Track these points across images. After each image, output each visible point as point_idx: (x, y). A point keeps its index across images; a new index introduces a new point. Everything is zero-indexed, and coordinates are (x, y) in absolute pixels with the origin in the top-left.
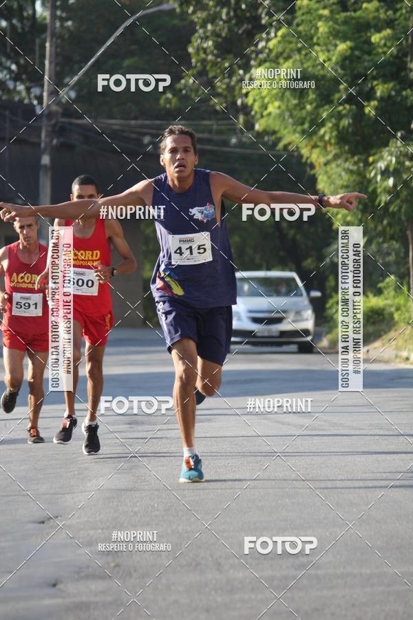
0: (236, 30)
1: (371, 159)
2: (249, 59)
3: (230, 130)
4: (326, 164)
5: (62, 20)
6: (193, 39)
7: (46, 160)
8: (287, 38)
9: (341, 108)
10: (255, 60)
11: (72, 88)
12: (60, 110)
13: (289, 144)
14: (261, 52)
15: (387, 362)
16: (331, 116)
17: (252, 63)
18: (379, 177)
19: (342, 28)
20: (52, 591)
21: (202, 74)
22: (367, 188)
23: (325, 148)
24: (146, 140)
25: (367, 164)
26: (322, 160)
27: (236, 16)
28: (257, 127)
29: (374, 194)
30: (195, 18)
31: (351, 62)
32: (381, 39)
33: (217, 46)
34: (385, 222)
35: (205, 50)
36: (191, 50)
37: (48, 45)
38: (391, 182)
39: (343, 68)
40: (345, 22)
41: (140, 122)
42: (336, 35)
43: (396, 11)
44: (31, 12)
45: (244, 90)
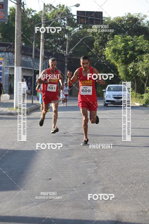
0: (103, 40)
1: (128, 66)
2: (105, 46)
4: (120, 66)
5: (70, 38)
6: (95, 42)
7: (66, 65)
8: (113, 42)
9: (122, 56)
10: (106, 46)
11: (71, 51)
12: (69, 55)
13: (113, 62)
14: (108, 45)
16: (120, 57)
17: (106, 47)
18: (129, 69)
19: (123, 41)
21: (96, 49)
22: (127, 71)
23: (119, 63)
25: (127, 67)
26: (119, 66)
27: (103, 38)
28: (106, 59)
29: (128, 72)
30: (95, 38)
31: (125, 47)
32: (130, 43)
33: (99, 43)
34: (130, 78)
35: (97, 44)
36: (94, 44)
37: (67, 43)
38: (132, 70)
39: (123, 48)
40: (124, 40)
42: (122, 42)
43: (133, 38)
44: (64, 37)
45: (104, 52)
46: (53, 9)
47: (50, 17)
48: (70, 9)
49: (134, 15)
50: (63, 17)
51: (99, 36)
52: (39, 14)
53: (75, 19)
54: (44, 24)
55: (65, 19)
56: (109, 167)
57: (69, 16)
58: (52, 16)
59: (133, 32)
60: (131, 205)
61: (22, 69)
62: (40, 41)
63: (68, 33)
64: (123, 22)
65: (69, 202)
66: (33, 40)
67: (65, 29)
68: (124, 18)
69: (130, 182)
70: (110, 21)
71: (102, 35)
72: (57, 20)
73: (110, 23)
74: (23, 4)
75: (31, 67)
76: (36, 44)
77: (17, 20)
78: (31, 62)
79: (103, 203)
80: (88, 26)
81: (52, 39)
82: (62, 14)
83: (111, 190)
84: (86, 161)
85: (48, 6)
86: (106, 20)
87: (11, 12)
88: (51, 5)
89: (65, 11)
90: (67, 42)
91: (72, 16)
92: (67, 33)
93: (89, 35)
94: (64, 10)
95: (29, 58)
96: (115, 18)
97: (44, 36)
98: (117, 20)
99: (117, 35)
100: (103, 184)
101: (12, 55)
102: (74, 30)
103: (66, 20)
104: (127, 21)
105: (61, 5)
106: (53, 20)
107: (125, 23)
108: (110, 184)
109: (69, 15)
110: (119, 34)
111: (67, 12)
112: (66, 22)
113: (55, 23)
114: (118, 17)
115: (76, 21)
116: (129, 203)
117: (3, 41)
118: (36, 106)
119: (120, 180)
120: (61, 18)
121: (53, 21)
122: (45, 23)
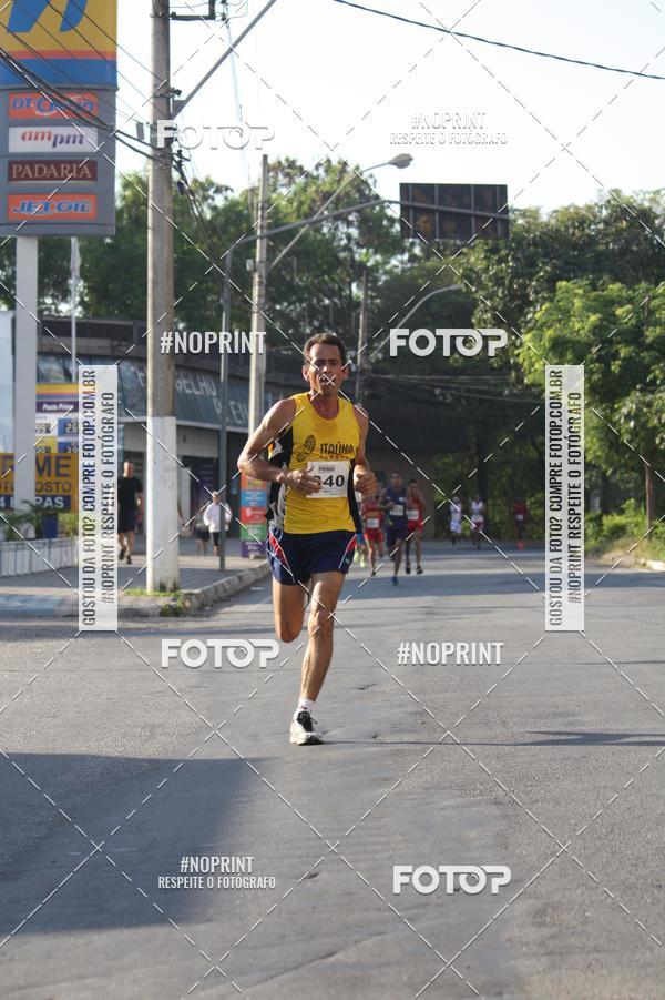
0: (509, 304)
1: (616, 406)
2: (520, 327)
3: (503, 384)
5: (373, 298)
6: (475, 312)
8: (551, 311)
9: (592, 366)
10: (525, 328)
11: (380, 351)
12: (370, 367)
14: (529, 321)
15: (628, 567)
17: (522, 330)
18: (623, 420)
20: (373, 740)
24: (438, 391)
25: (613, 410)
27: (509, 294)
28: (526, 381)
29: (619, 434)
30: (477, 296)
31: (600, 330)
32: (623, 312)
33: (494, 317)
34: (627, 456)
35: (485, 321)
36: (473, 320)
37: (361, 317)
38: (632, 424)
39: (594, 334)
40: (595, 299)
41: (432, 377)
42: (589, 309)
43: (635, 291)
44: (348, 292)
45: (516, 352)
46: (300, 180)
47: (290, 210)
48: (371, 176)
49: (635, 197)
50: (341, 210)
51: (493, 287)
52: (241, 200)
53: (392, 220)
54: (265, 240)
55: (352, 221)
56: (556, 821)
57: (365, 205)
58: (299, 208)
59: (634, 268)
60: (657, 975)
61: (178, 427)
62: (251, 313)
63: (363, 278)
64: (593, 227)
65: (396, 969)
66: (220, 309)
67: (353, 259)
68: (597, 209)
69: (649, 881)
70: (537, 225)
71: (507, 282)
72: (318, 225)
73: (538, 233)
74: (177, 159)
75: (213, 418)
76: (234, 326)
77: (153, 225)
78: (215, 400)
79: (541, 969)
80: (445, 249)
81: (297, 305)
82: (339, 199)
83: (572, 914)
84: (460, 801)
85: (278, 167)
86: (520, 221)
87: (128, 193)
88: (292, 164)
89: (349, 189)
90: (359, 314)
91: (377, 208)
92: (361, 276)
93: (449, 285)
94: (344, 183)
95: (203, 384)
96: (556, 211)
97: (267, 291)
98: (569, 219)
99: (568, 280)
100: (535, 893)
101: (135, 373)
102: (388, 263)
103: (355, 223)
104: (607, 222)
105: (334, 163)
106: (299, 222)
107: (599, 232)
108: (567, 892)
109: (369, 201)
110: (575, 277)
111: (360, 191)
112: (354, 232)
113: (311, 238)
114: (569, 207)
115: (397, 227)
116: (650, 965)
117: (94, 315)
118: (237, 581)
119: (607, 875)
120: (336, 213)
121: (304, 226)
122: (270, 237)
